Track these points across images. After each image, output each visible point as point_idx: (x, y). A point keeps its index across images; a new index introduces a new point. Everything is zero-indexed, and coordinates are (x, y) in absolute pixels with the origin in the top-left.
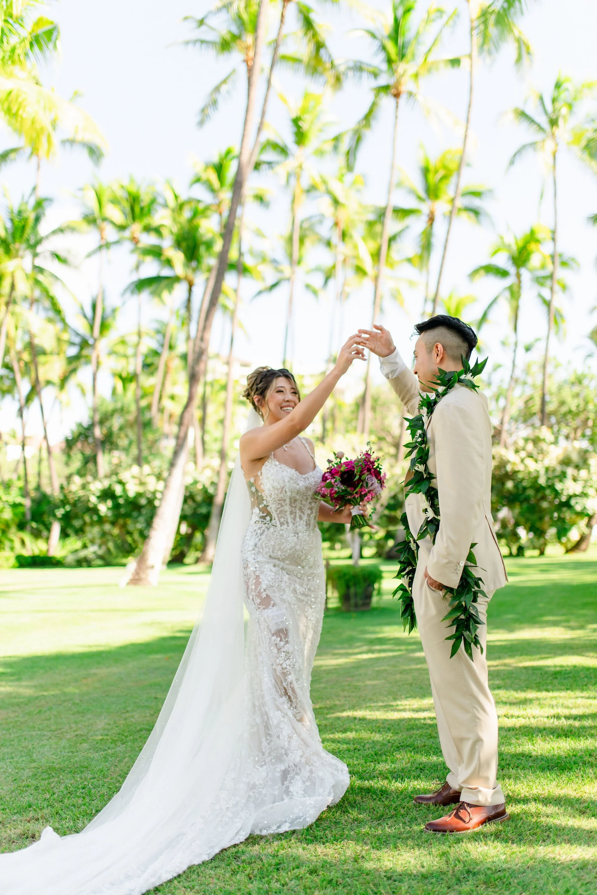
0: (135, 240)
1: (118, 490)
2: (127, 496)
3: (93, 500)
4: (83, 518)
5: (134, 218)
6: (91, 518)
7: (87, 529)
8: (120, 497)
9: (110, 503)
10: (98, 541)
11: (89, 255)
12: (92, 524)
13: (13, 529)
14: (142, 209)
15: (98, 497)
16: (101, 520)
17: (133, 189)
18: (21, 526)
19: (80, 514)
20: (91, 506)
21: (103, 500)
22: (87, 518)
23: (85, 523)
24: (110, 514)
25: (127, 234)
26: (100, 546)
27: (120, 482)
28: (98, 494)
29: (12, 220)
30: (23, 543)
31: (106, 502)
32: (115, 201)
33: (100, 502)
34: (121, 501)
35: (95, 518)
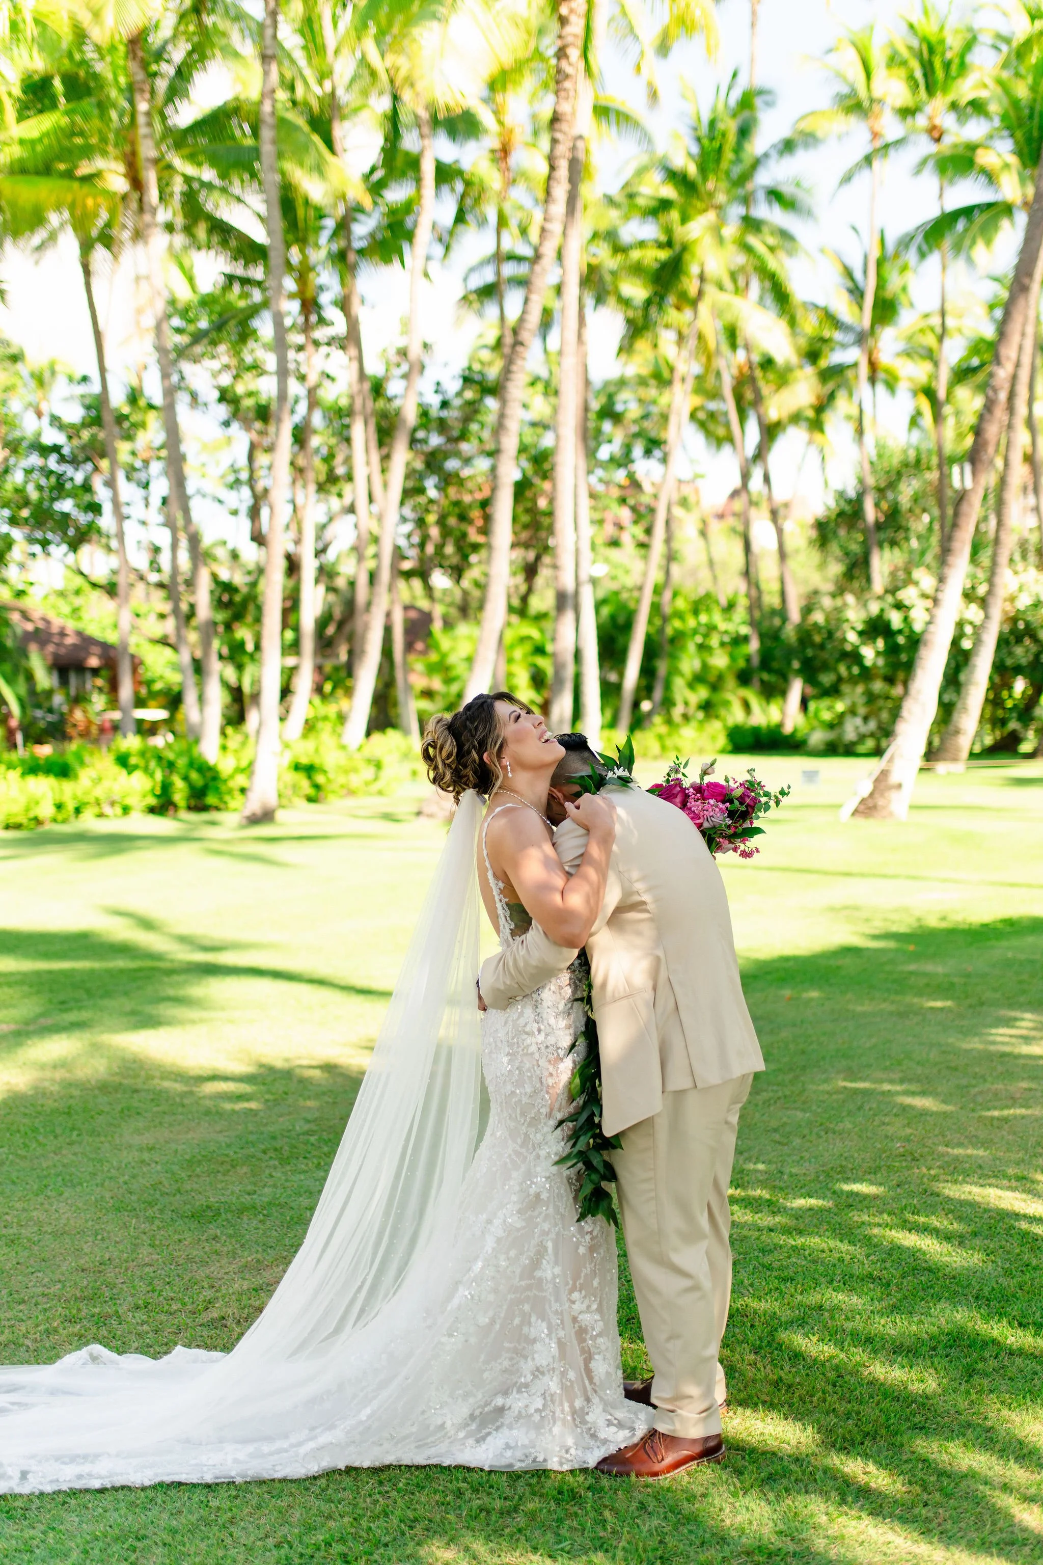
0: (936, 134)
1: (896, 619)
2: (912, 631)
3: (852, 637)
4: (835, 670)
5: (931, 89)
6: (849, 668)
7: (845, 688)
8: (900, 632)
9: (880, 644)
10: (862, 710)
11: (847, 179)
12: (853, 681)
13: (731, 682)
14: (947, 65)
15: (861, 633)
16: (867, 674)
17: (929, 29)
18: (744, 678)
19: (832, 662)
20: (848, 648)
21: (869, 639)
22: (843, 669)
23: (840, 679)
24: (881, 662)
25: (921, 121)
26: (866, 719)
27: (899, 606)
28: (860, 627)
29: (699, 140)
30: (747, 706)
31: (874, 643)
32: (894, 61)
33: (863, 643)
34: (901, 640)
35: (856, 670)
